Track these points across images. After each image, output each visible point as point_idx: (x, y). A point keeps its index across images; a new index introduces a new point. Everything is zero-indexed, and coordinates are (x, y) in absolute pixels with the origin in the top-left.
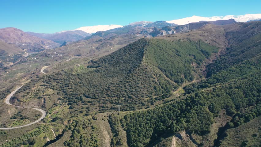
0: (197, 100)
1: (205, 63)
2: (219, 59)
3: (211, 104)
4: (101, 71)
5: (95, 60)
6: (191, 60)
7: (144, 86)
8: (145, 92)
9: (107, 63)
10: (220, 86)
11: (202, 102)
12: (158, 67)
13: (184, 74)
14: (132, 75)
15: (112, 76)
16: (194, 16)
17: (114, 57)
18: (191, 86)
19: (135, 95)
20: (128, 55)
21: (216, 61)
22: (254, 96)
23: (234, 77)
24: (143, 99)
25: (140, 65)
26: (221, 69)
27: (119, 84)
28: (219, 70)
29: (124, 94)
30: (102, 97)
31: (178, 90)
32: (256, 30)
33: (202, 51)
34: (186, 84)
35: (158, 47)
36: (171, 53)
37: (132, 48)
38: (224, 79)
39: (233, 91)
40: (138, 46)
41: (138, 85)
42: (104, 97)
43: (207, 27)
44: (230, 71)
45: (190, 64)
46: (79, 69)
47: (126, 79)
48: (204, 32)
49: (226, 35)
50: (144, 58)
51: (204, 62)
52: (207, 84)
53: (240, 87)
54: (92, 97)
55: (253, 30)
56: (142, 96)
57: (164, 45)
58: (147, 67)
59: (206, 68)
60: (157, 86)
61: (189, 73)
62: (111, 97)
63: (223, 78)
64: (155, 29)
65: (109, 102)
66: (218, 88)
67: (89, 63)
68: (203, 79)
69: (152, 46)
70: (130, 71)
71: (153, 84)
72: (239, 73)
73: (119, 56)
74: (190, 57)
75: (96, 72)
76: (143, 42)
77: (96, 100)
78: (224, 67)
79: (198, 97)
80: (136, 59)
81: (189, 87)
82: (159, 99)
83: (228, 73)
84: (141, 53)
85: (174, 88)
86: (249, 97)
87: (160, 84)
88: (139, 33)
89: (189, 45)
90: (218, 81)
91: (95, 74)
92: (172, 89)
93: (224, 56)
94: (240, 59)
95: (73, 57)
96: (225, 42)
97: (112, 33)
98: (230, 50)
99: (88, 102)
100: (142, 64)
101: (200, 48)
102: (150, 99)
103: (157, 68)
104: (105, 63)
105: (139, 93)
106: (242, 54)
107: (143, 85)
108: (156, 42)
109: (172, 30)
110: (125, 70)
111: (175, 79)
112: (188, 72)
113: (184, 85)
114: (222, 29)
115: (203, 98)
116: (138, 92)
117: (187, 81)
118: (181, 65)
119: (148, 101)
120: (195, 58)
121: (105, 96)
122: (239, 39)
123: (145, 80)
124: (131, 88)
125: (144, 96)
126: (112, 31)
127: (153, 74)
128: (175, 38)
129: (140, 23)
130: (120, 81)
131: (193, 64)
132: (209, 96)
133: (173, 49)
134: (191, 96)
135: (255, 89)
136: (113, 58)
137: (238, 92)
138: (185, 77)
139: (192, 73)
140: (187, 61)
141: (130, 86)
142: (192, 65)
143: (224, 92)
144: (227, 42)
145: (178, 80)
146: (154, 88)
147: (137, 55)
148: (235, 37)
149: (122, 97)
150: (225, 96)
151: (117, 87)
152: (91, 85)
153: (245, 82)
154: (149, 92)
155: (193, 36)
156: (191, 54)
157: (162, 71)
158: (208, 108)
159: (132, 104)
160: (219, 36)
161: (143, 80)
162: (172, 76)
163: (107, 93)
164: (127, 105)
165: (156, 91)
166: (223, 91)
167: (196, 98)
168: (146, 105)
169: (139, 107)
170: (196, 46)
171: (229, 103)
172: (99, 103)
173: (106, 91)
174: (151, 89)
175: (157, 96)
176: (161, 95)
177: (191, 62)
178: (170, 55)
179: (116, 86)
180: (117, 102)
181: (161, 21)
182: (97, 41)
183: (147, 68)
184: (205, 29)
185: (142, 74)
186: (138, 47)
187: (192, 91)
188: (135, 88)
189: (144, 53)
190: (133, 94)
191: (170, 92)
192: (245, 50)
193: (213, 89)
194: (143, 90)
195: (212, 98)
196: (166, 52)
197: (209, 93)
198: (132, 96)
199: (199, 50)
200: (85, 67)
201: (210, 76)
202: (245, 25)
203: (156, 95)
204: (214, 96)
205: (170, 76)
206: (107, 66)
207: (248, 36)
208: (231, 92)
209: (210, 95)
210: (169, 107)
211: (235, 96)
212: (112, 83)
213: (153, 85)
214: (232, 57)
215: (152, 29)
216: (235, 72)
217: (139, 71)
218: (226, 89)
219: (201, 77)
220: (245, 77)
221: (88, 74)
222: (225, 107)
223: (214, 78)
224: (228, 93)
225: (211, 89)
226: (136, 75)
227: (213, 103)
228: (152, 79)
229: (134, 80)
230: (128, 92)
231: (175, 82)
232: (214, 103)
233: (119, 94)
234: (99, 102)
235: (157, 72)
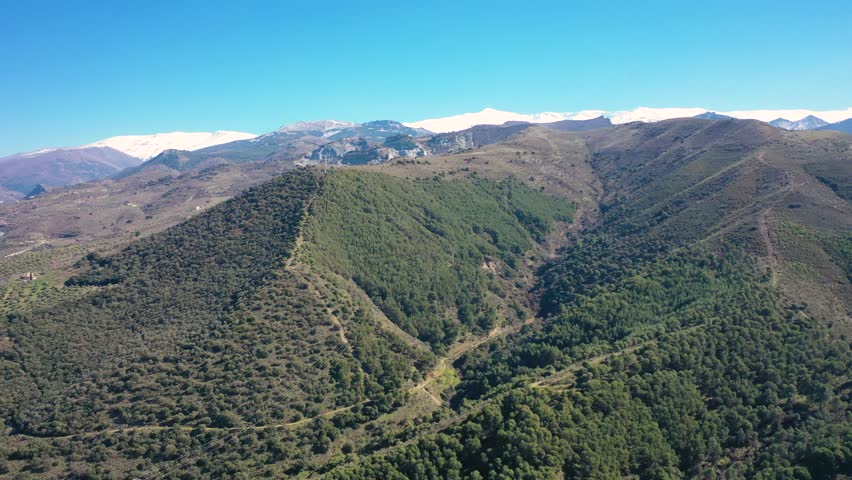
0: (512, 434)
1: (532, 259)
2: (580, 242)
3: (577, 456)
4: (119, 300)
5: (103, 255)
6: (481, 249)
7: (288, 366)
8: (288, 394)
9: (149, 267)
10: (602, 358)
11: (536, 447)
12: (354, 279)
13: (457, 303)
14: (241, 317)
15: (161, 322)
16: (488, 109)
17: (182, 240)
18: (485, 355)
19: (245, 411)
20: (238, 233)
21: (570, 251)
22: (745, 403)
23: (649, 314)
24: (280, 429)
25: (279, 273)
26: (591, 280)
27: (176, 361)
28: (586, 286)
29: (192, 409)
30: (87, 429)
31: (432, 376)
32: (688, 144)
33: (520, 216)
34: (463, 345)
35: (359, 202)
36: (407, 223)
37: (257, 206)
38: (612, 324)
39: (661, 382)
40: (281, 197)
41: (262, 362)
42: (99, 429)
43: (530, 134)
44: (631, 289)
45: (478, 263)
46: (27, 292)
47: (213, 334)
48: (521, 151)
49: (595, 161)
50: (300, 241)
51: (527, 253)
52: (547, 347)
53: (685, 365)
54: (40, 429)
55: (678, 145)
56: (274, 415)
57: (380, 195)
58: (304, 281)
59: (536, 278)
60: (345, 360)
61: (475, 301)
62: (131, 425)
63: (607, 318)
64: (362, 143)
65: (119, 449)
66: (598, 372)
67: (77, 265)
68: (528, 322)
69: (335, 198)
70: (235, 297)
71: (329, 353)
72: (663, 300)
73: (204, 236)
74: (478, 236)
75: (95, 303)
76: (302, 182)
77: (54, 444)
78: (603, 276)
79: (518, 418)
80: (267, 249)
81: (479, 356)
82: (350, 424)
83: (624, 298)
84: (290, 225)
85: (419, 366)
86: (726, 410)
87: (356, 354)
88: (306, 157)
89: (475, 195)
90: (589, 332)
91: (89, 310)
92: (408, 372)
93: (594, 232)
94: (654, 244)
95: (43, 242)
96: (594, 186)
97: (214, 156)
98: (614, 210)
99: (15, 456)
100: (287, 268)
101: (510, 204)
102: (309, 426)
103: (351, 283)
104: (144, 264)
105: (265, 398)
106: (659, 226)
107: (284, 362)
108: (350, 181)
109: (417, 147)
110: (217, 295)
111: (422, 326)
112: (473, 295)
113: (457, 349)
114: (580, 143)
115: (538, 424)
116: (260, 396)
117: (469, 335)
118: (445, 267)
119: (302, 436)
120: (495, 241)
121: (105, 419)
122: (639, 173)
123: (293, 338)
124: (230, 375)
125: (285, 413)
126: (219, 152)
127: (330, 310)
128: (425, 167)
129: (316, 124)
130: (186, 348)
131: (491, 264)
132: (564, 411)
133: (416, 210)
134: (484, 413)
135: (745, 368)
136: (179, 243)
137: (682, 387)
138: (462, 316)
139: (485, 300)
140: (466, 253)
141: (227, 369)
142: (485, 266)
143: (625, 390)
144: (599, 184)
145: (433, 329)
146: (331, 373)
147: (274, 231)
148: (624, 169)
149: (184, 422)
150: (629, 410)
151: (164, 375)
152: (59, 364)
153: (701, 341)
154: (308, 392)
155: (487, 163)
156: (480, 225)
157: (369, 293)
158: (561, 473)
159: (224, 456)
160: (573, 165)
161: (285, 337)
162: (408, 315)
163: (113, 406)
164: (200, 463)
165: (341, 385)
166: (619, 383)
167: (507, 428)
168: (292, 455)
169: (258, 467)
170: (498, 199)
171: (650, 441)
172: (69, 460)
173: (111, 396)
174: (316, 378)
175: (342, 410)
176: (360, 405)
177: (483, 255)
178: (403, 230)
179: (161, 371)
180: (157, 447)
181: (385, 122)
182: (151, 184)
183: (305, 287)
184: (527, 141)
185: (281, 313)
186: (280, 201)
187: (488, 377)
188: (248, 375)
189: (302, 223)
190: (234, 406)
191: (398, 386)
192: (666, 209)
193: (579, 374)
194: (282, 384)
195: (576, 420)
196: (388, 220)
197: (563, 395)
198: (230, 414)
199: (509, 213)
200: (58, 282)
201: (556, 310)
202: (650, 132)
203: (337, 404)
204: (585, 412)
205: (401, 315)
206: (145, 277)
207: (664, 163)
208: (652, 384)
209: (568, 405)
210: (386, 473)
211: (672, 407)
212: (149, 354)
213: (327, 357)
214: (624, 235)
215: (352, 143)
216: (647, 294)
217: (272, 298)
218: (630, 375)
219: (520, 315)
220: (695, 318)
221: (60, 313)
222: (637, 465)
223: (574, 321)
224: (639, 391)
225: (567, 374)
226: (258, 317)
227: (583, 449)
228: (323, 332)
229: (244, 338)
230: (215, 397)
231: (423, 337)
232: (586, 445)
233: (171, 408)
234: (70, 452)
235: (350, 299)
